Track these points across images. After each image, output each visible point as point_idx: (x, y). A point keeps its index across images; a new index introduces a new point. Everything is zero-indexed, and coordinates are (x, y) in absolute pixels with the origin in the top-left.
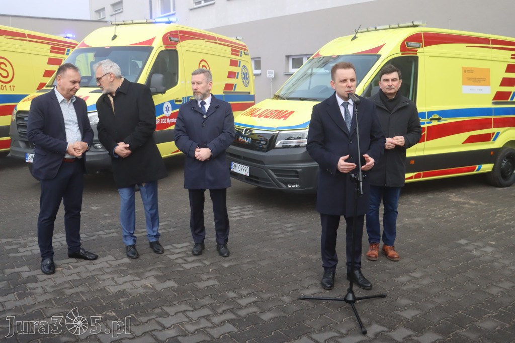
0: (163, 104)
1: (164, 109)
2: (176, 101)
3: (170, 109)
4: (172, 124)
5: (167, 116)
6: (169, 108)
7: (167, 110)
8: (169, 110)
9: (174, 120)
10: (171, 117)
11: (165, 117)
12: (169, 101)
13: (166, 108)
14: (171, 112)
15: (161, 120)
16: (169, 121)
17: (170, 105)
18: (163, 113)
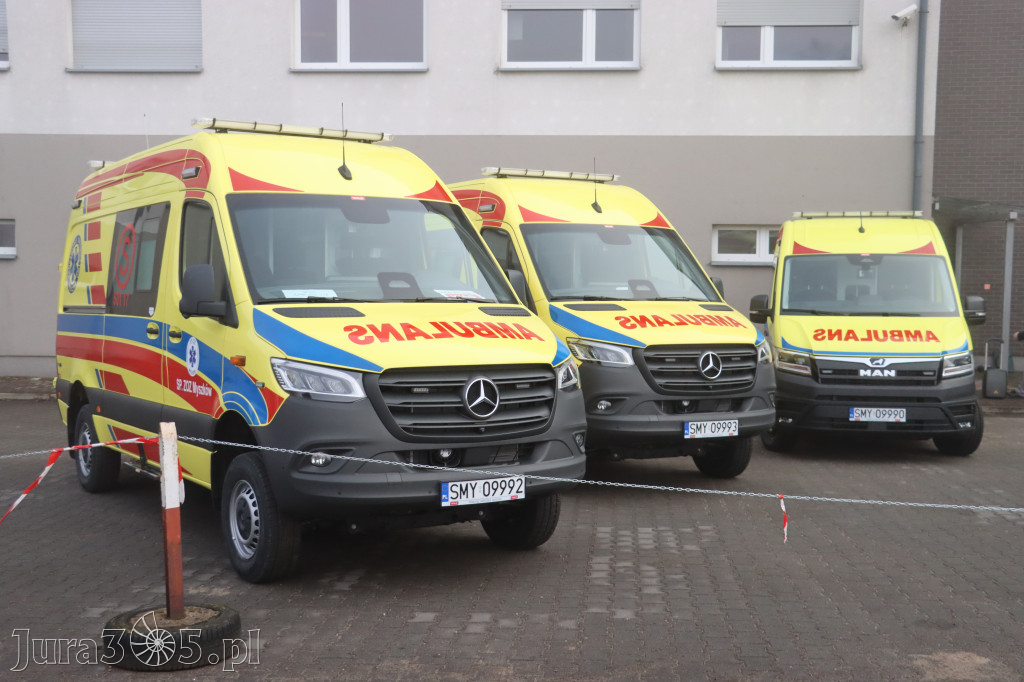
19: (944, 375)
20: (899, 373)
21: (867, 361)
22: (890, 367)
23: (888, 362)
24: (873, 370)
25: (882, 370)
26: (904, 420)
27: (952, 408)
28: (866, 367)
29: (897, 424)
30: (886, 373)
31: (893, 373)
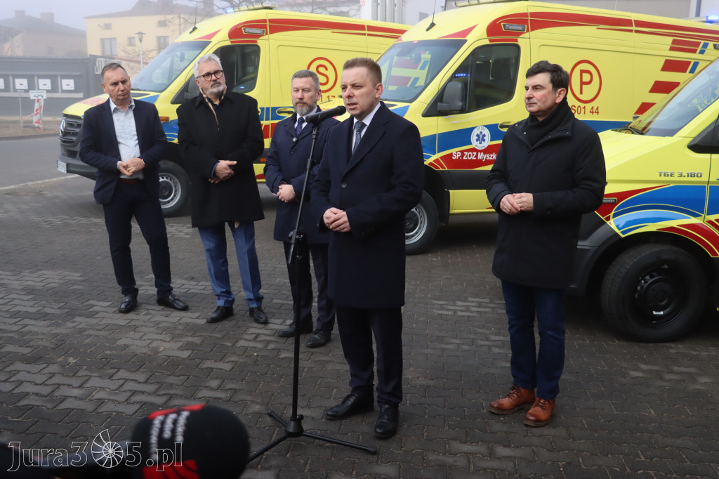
0: (472, 129)
1: (474, 138)
2: (502, 126)
3: (488, 138)
4: (487, 162)
5: (477, 148)
6: (484, 136)
7: (481, 138)
8: (484, 140)
9: (494, 156)
10: (488, 150)
11: (473, 150)
12: (488, 127)
13: (478, 135)
14: (488, 142)
15: (463, 155)
16: (481, 156)
17: (487, 132)
18: (471, 144)
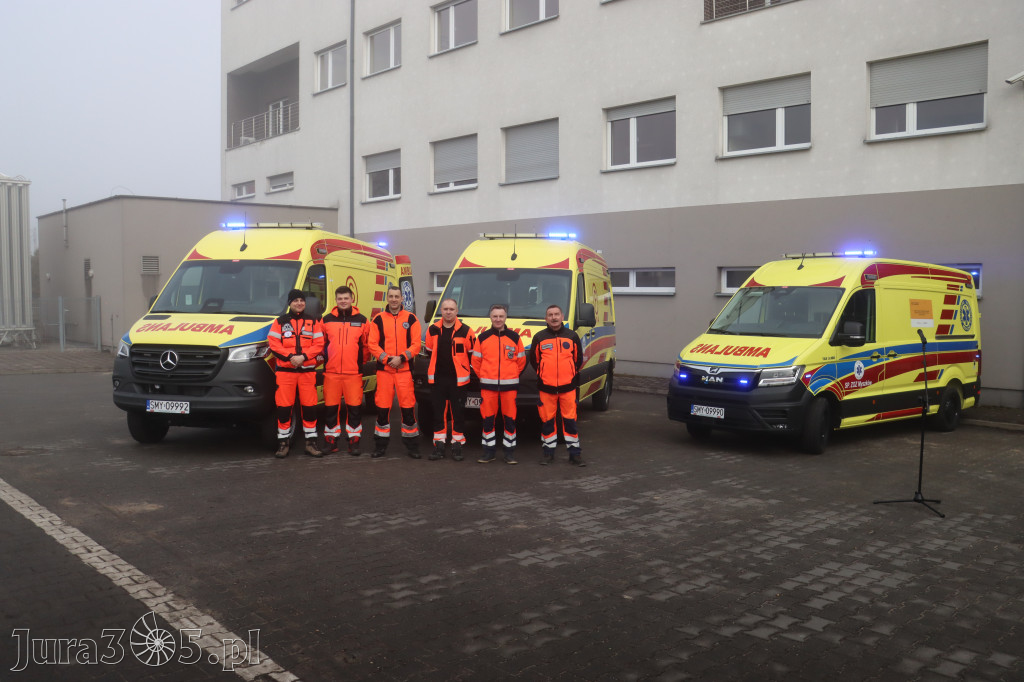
19: (761, 383)
20: (725, 380)
21: (708, 370)
22: (720, 375)
23: (721, 370)
24: (710, 376)
25: (715, 377)
26: (723, 417)
27: (758, 411)
28: (704, 373)
29: (718, 419)
30: (718, 379)
31: (721, 380)
